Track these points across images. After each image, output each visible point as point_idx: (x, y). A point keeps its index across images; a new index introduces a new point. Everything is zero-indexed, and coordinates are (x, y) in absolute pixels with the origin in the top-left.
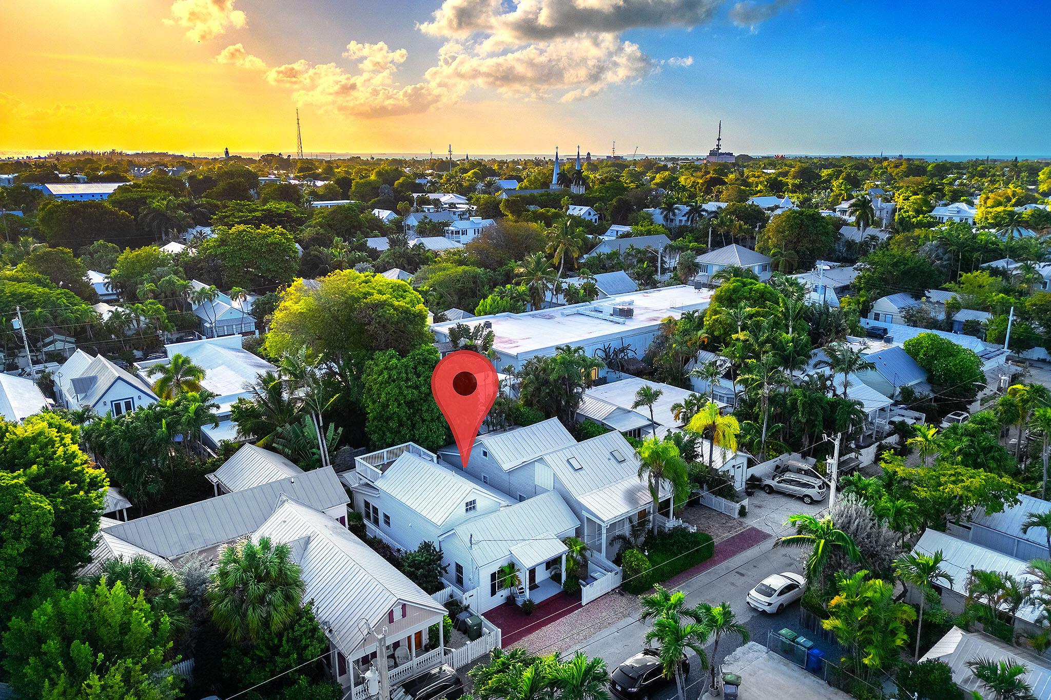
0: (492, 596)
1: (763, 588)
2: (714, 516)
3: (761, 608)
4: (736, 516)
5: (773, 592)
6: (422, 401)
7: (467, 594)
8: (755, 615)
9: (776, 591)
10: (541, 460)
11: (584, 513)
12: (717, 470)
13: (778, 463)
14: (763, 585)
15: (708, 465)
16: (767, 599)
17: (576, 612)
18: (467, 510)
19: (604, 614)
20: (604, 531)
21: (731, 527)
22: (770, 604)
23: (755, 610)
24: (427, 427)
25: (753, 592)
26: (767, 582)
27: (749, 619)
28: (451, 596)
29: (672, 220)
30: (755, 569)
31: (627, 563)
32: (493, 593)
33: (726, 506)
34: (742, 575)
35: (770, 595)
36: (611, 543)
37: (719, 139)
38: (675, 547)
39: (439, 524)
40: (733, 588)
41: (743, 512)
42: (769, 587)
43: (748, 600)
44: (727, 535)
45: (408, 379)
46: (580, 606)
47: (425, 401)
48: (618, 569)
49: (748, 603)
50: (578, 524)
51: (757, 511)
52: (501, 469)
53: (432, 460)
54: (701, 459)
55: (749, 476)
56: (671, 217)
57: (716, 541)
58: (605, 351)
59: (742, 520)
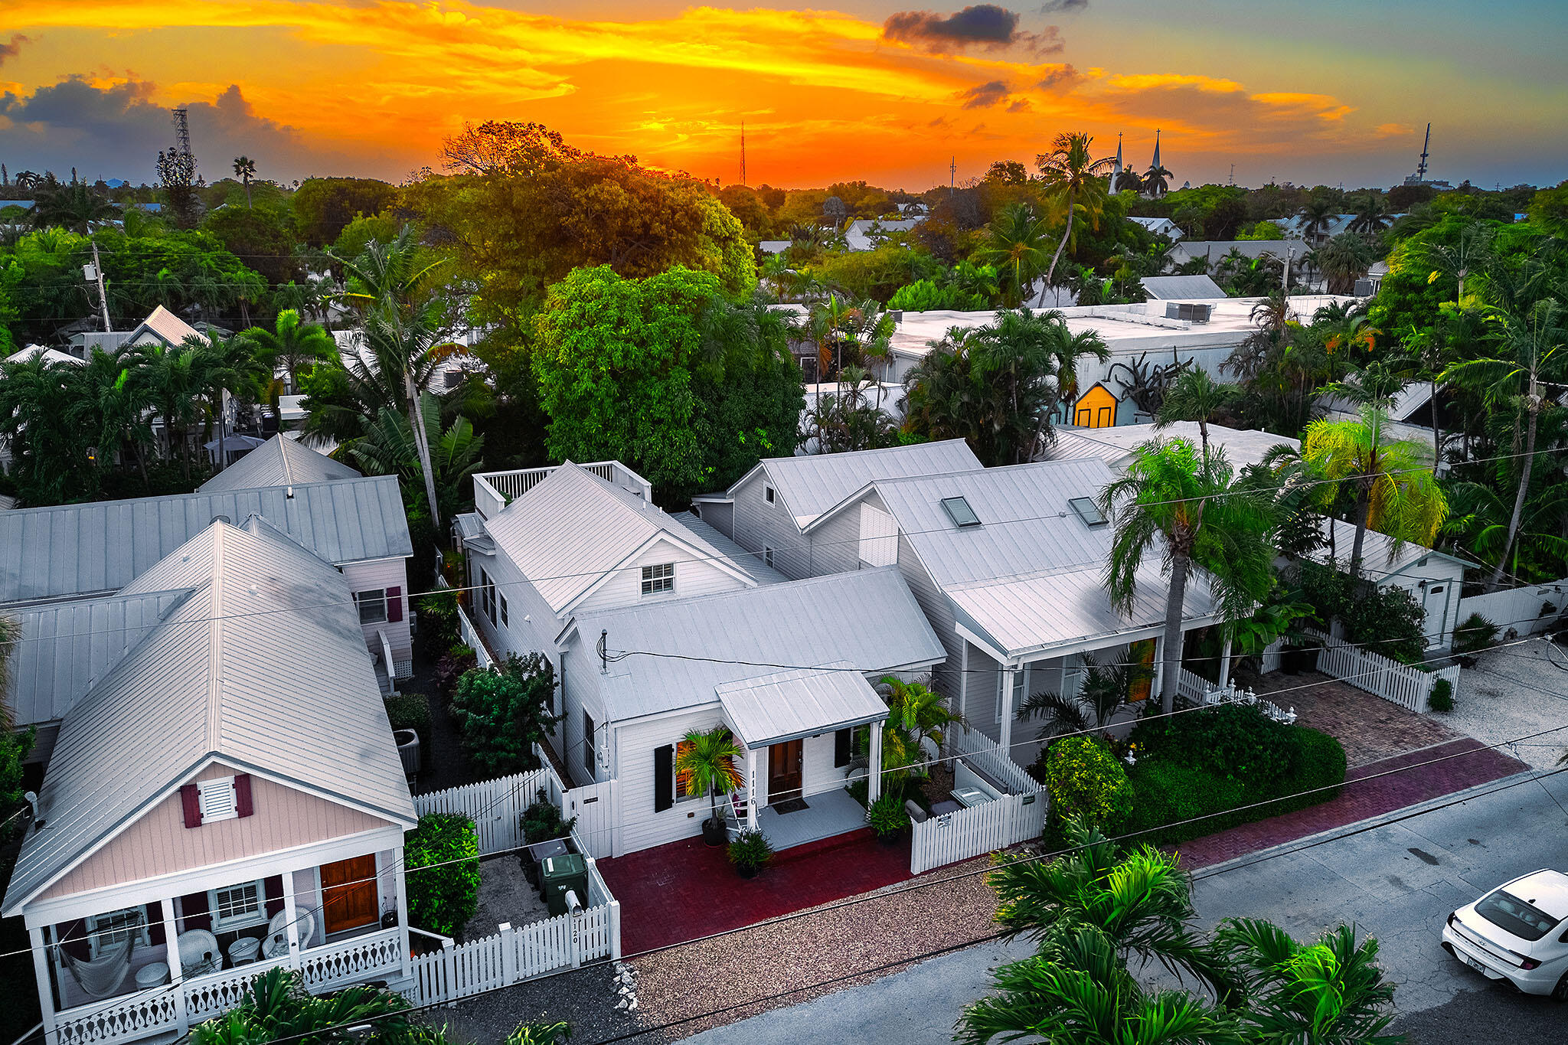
0: (658, 810)
1: (1506, 906)
2: (1352, 701)
3: (1495, 969)
4: (1421, 707)
5: (1543, 926)
6: (654, 379)
7: (578, 794)
8: (1472, 990)
9: (1554, 922)
10: (871, 496)
11: (960, 630)
12: (1372, 585)
13: (1551, 597)
14: (1507, 896)
15: (1348, 571)
16: (1524, 946)
17: (887, 889)
18: (646, 588)
19: (967, 908)
20: (1009, 682)
21: (1404, 732)
22: (1529, 963)
23: (1471, 972)
24: (664, 437)
25: (1467, 915)
26: (1523, 888)
27: (1447, 999)
28: (541, 793)
29: (1321, 238)
30: (1474, 849)
31: (1059, 772)
32: (663, 802)
33: (1390, 677)
34: (1431, 860)
35: (1532, 934)
36: (1022, 714)
37: (1424, 155)
38: (1219, 751)
39: (556, 609)
40: (1395, 893)
41: (1441, 700)
42: (1528, 907)
43: (1448, 935)
44: (1387, 751)
45: (621, 323)
46: (906, 874)
47: (660, 378)
48: (1035, 788)
49: (1448, 946)
50: (939, 654)
51: (1486, 702)
52: (792, 526)
53: (639, 494)
54: (1328, 551)
55: (1465, 616)
56: (1320, 230)
57: (1355, 761)
58: (1133, 371)
59: (1436, 718)
